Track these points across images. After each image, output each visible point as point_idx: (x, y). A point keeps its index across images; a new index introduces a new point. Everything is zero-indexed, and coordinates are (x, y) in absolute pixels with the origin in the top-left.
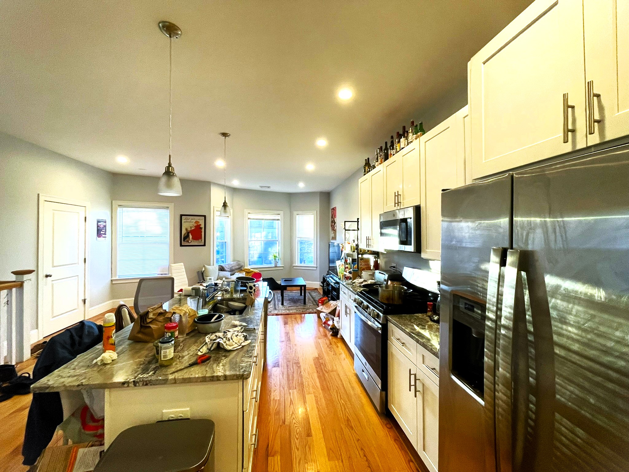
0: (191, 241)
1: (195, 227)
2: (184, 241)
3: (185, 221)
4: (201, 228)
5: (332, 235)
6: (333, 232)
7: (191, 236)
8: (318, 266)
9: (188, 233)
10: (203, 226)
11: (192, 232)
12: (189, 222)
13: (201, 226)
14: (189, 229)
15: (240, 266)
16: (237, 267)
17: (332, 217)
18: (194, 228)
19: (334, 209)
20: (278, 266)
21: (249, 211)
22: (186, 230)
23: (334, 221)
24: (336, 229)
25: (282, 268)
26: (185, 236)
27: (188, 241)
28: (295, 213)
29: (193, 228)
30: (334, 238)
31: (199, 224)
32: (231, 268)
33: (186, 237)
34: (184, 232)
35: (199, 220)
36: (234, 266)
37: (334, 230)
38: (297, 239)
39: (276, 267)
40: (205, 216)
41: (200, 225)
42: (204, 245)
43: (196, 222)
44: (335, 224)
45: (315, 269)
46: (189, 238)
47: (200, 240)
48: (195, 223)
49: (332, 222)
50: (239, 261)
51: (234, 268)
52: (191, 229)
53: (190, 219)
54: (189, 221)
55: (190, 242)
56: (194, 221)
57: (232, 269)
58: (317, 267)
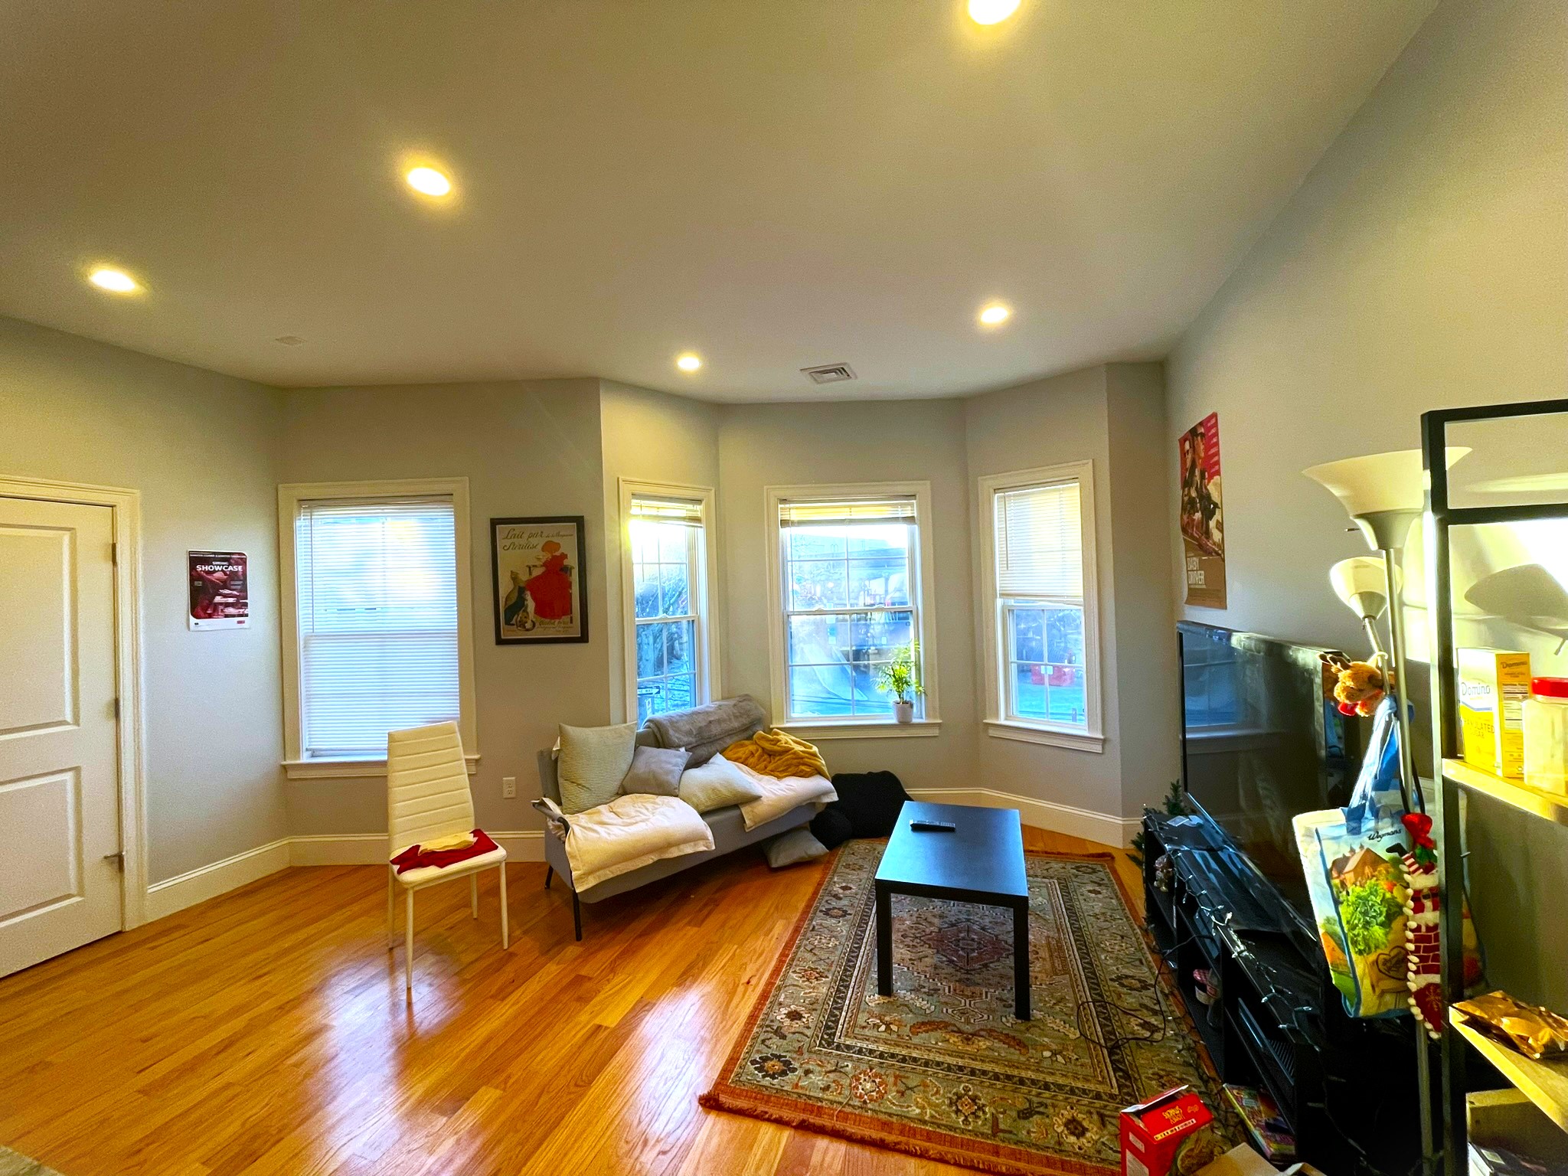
0: (534, 625)
1: (545, 565)
2: (508, 622)
3: (508, 542)
4: (567, 570)
5: (1191, 574)
6: (1195, 561)
7: (531, 605)
8: (1115, 735)
9: (521, 591)
10: (572, 561)
11: (534, 585)
12: (521, 547)
13: (566, 562)
14: (524, 577)
15: (745, 721)
16: (736, 724)
17: (1187, 483)
18: (542, 570)
19: (1205, 434)
20: (915, 721)
21: (783, 494)
22: (514, 577)
23: (1206, 498)
24: (1221, 545)
25: (936, 732)
26: (510, 603)
27: (522, 624)
28: (986, 483)
29: (537, 572)
30: (1214, 594)
31: (557, 554)
32: (700, 730)
33: (516, 607)
34: (505, 587)
35: (558, 535)
36: (719, 721)
37: (1208, 552)
38: (999, 602)
39: (905, 723)
40: (579, 521)
41: (564, 556)
42: (583, 638)
43: (549, 546)
44: (1209, 514)
45: (1098, 748)
46: (525, 611)
47: (566, 619)
48: (543, 549)
49: (1189, 506)
50: (747, 698)
51: (716, 730)
52: (530, 574)
53: (525, 536)
54: (523, 541)
55: (528, 625)
56: (541, 542)
57: (706, 735)
58: (1104, 741)
